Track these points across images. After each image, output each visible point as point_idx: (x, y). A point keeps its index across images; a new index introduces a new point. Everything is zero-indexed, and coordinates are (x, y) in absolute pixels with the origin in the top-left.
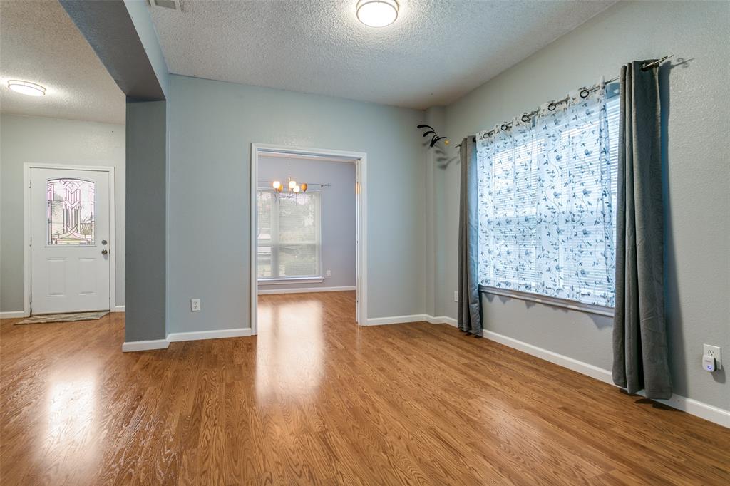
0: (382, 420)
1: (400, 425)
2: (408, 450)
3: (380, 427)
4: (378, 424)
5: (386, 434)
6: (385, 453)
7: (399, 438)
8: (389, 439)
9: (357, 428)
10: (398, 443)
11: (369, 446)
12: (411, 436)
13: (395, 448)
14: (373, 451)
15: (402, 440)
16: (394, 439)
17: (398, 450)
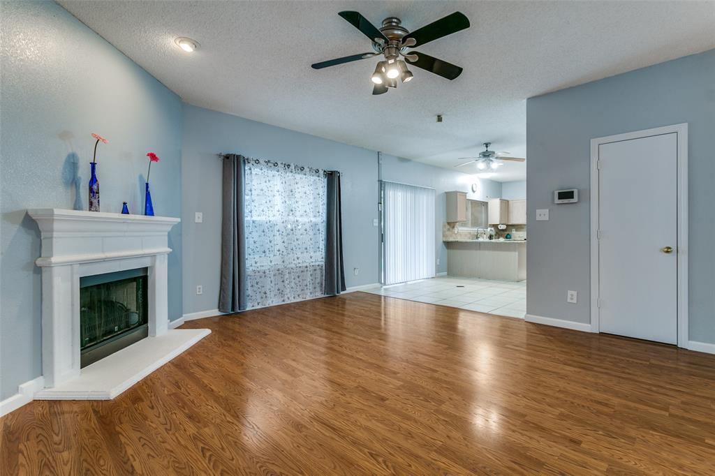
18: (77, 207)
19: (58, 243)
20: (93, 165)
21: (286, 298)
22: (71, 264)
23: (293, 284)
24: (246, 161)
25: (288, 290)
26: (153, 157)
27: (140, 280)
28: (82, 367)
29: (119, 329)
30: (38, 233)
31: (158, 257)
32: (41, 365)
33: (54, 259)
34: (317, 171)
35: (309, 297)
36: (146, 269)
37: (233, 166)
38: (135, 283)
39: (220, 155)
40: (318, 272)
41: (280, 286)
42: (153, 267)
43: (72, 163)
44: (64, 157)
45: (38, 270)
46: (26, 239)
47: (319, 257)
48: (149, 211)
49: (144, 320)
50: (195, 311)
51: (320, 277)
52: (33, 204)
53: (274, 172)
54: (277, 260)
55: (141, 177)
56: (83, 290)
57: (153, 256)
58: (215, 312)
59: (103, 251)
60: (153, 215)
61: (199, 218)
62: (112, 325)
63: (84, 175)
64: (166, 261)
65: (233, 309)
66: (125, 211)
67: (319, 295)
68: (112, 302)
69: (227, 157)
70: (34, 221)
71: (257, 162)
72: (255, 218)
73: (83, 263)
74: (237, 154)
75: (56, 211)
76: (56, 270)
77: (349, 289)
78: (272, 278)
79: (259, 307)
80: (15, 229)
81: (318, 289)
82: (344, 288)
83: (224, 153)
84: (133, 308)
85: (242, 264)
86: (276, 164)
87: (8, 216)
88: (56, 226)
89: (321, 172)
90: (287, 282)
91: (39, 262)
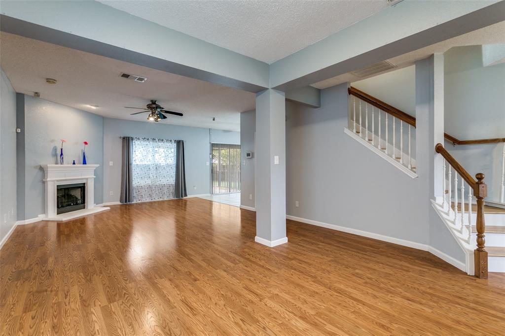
0: (230, 316)
1: (217, 313)
2: (210, 298)
3: (229, 309)
4: (231, 311)
5: (224, 305)
6: (223, 294)
7: (216, 304)
8: (222, 302)
9: (243, 305)
10: (217, 301)
11: (232, 296)
12: (209, 306)
13: (217, 298)
14: (229, 294)
15: (214, 303)
16: (219, 303)
17: (216, 297)
18: (57, 163)
19: (49, 175)
20: (62, 149)
21: (153, 198)
22: (54, 181)
23: (157, 192)
24: (132, 139)
25: (154, 195)
26: (86, 143)
27: (82, 188)
28: (57, 214)
29: (73, 205)
30: (44, 171)
31: (89, 179)
32: (44, 211)
33: (48, 179)
34: (171, 141)
35: (166, 199)
36: (84, 184)
37: (127, 142)
38: (80, 189)
39: (120, 138)
40: (171, 187)
41: (150, 193)
42: (87, 183)
43: (55, 149)
44: (52, 147)
45: (44, 183)
46: (40, 173)
47: (172, 181)
48: (85, 163)
49: (84, 202)
50: (109, 202)
51: (172, 189)
52: (42, 163)
53: (147, 143)
54: (149, 182)
55: (82, 150)
56: (58, 190)
57: (87, 179)
58: (119, 203)
59: (65, 177)
60: (86, 164)
61: (111, 163)
62: (70, 203)
63: (59, 153)
64: (93, 181)
65: (126, 202)
66: (74, 163)
67: (172, 198)
68: (71, 195)
69: (124, 138)
70: (43, 168)
71: (139, 139)
72: (138, 163)
73: (58, 181)
74: (128, 136)
75: (48, 165)
76: (49, 183)
77: (189, 196)
78: (146, 189)
79: (140, 202)
80: (37, 170)
81: (171, 195)
82: (186, 195)
83: (122, 136)
84: (79, 198)
85: (130, 183)
86: (148, 139)
87: (35, 167)
88: (49, 169)
89: (173, 141)
90: (153, 191)
91: (44, 180)
